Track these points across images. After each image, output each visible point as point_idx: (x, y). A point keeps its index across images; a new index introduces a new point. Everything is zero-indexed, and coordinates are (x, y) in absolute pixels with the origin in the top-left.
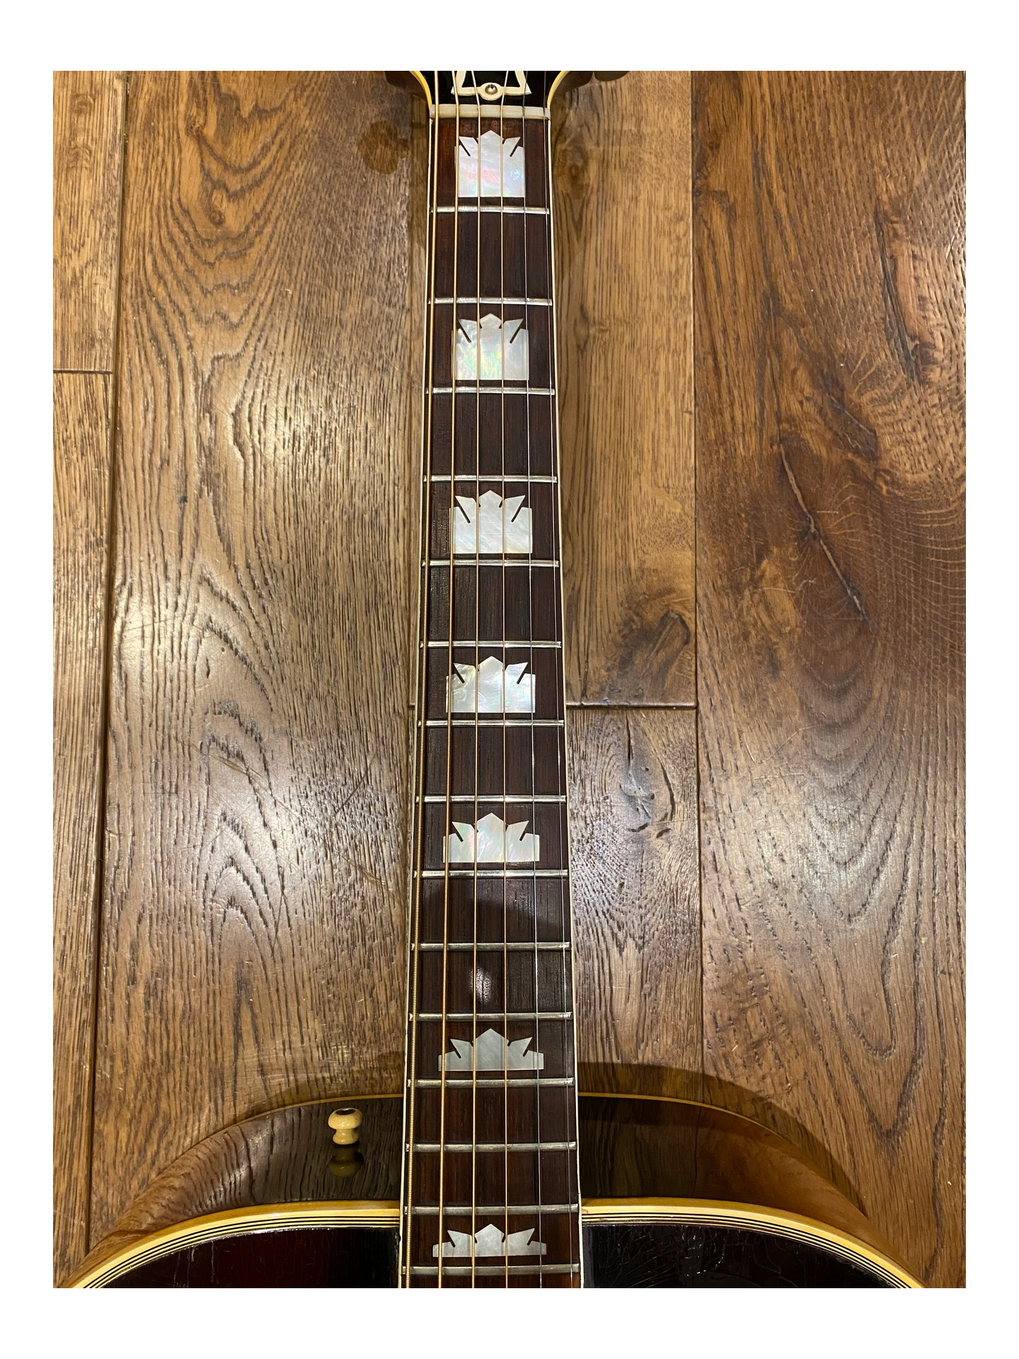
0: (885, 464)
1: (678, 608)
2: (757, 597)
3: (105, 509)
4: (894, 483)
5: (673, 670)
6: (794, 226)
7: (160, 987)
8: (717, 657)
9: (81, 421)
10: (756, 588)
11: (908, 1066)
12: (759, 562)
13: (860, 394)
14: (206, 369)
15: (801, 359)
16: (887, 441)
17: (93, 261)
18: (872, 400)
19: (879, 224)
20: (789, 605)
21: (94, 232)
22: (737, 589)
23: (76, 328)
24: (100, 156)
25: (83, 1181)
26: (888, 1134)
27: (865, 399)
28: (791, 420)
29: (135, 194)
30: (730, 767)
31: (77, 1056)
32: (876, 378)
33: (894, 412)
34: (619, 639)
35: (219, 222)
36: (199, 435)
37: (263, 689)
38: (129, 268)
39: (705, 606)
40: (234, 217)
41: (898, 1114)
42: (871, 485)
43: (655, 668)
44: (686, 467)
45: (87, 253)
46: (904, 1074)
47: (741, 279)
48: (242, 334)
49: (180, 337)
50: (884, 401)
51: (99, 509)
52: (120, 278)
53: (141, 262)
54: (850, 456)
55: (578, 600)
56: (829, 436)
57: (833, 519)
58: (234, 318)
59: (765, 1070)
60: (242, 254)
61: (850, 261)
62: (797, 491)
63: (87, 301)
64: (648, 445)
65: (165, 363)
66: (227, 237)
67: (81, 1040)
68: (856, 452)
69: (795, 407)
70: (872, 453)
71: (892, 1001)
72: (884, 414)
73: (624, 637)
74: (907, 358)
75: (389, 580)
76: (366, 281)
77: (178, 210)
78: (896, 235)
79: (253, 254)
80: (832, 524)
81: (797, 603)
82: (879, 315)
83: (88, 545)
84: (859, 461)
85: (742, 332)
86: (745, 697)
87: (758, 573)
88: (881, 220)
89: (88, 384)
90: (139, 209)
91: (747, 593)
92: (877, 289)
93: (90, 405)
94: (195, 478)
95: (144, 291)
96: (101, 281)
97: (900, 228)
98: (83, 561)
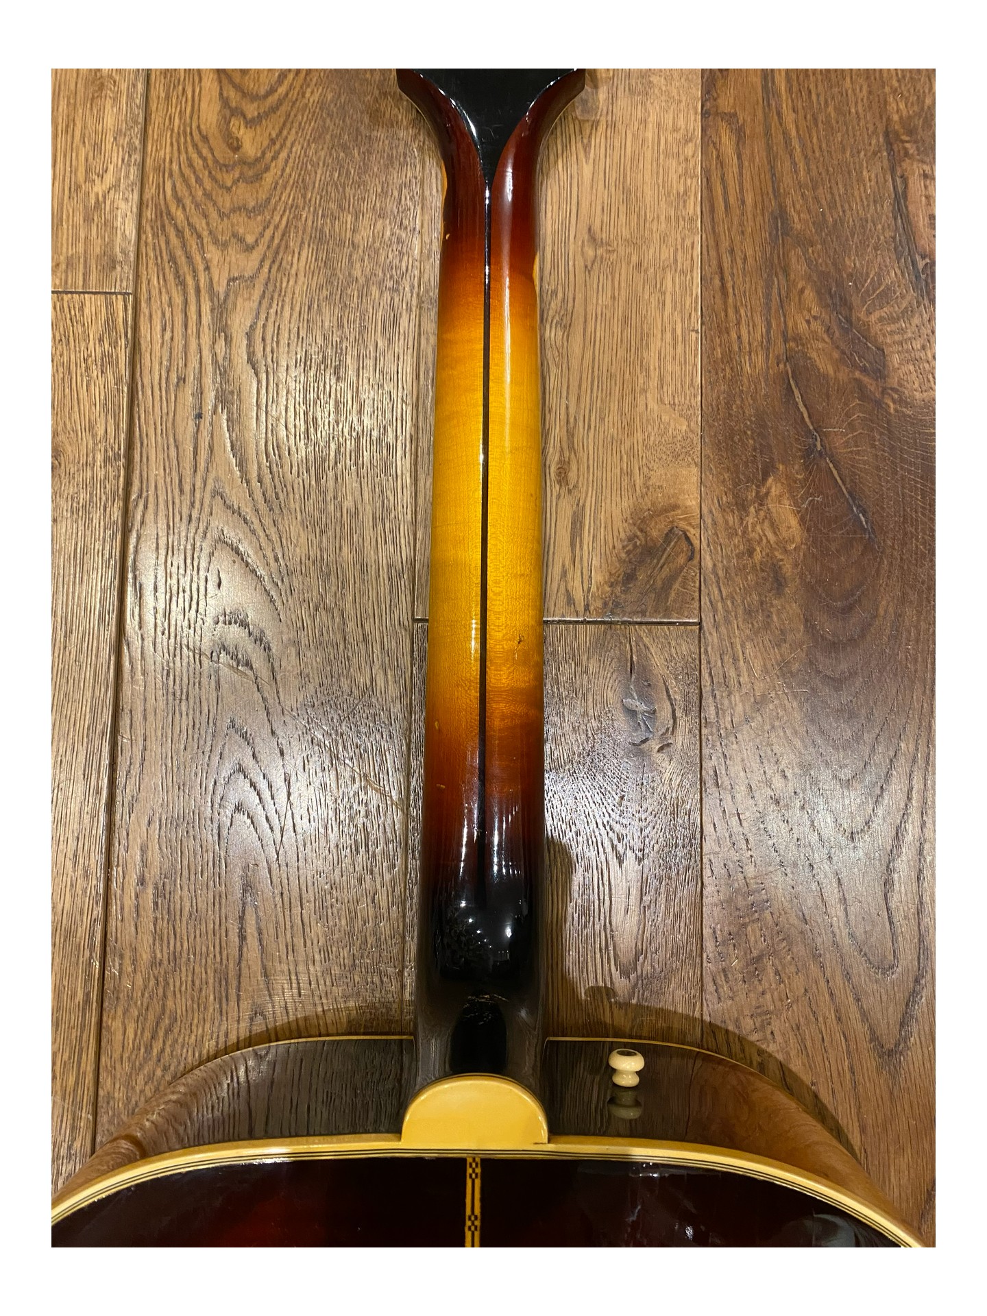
0: (893, 381)
1: (683, 525)
2: (762, 514)
3: (124, 426)
4: (902, 401)
5: (677, 586)
6: (803, 147)
7: (168, 888)
8: (721, 574)
9: (101, 340)
10: (761, 505)
11: (911, 985)
12: (765, 479)
13: (869, 313)
14: (221, 289)
15: (809, 278)
16: (895, 360)
17: (115, 187)
18: (881, 319)
19: (889, 144)
20: (794, 522)
21: (116, 158)
22: (741, 506)
23: (98, 250)
24: (124, 87)
25: (91, 1075)
26: (890, 1053)
27: (873, 318)
28: (797, 339)
29: (157, 120)
30: (733, 683)
31: (87, 953)
32: (885, 297)
33: (902, 331)
34: (623, 555)
35: (236, 147)
36: (215, 355)
37: (272, 601)
38: (150, 192)
39: (709, 521)
40: (251, 144)
41: (900, 1035)
42: (879, 404)
43: (659, 583)
44: (692, 384)
45: (109, 178)
46: (907, 995)
47: (749, 200)
48: (256, 256)
49: (198, 259)
50: (893, 320)
51: (117, 426)
52: (141, 204)
53: (160, 187)
54: (857, 374)
55: (583, 515)
56: (836, 355)
57: (839, 438)
58: (250, 239)
59: (765, 984)
60: (258, 177)
61: (860, 179)
62: (803, 409)
63: (109, 226)
64: (654, 363)
65: (182, 284)
66: (243, 162)
67: (92, 936)
68: (864, 370)
69: (802, 326)
70: (880, 371)
71: (895, 920)
72: (892, 333)
73: (628, 553)
74: (917, 277)
75: (395, 494)
76: (378, 205)
77: (197, 137)
78: (906, 154)
79: (269, 178)
80: (839, 442)
81: (802, 521)
82: (889, 234)
83: (106, 460)
84: (866, 380)
85: (750, 253)
86: (749, 613)
87: (764, 490)
88: (891, 138)
89: (109, 305)
90: (160, 136)
91: (752, 509)
92: (887, 207)
93: (110, 325)
94: (210, 396)
95: (164, 214)
96: (122, 205)
97: (911, 148)
98: (101, 474)
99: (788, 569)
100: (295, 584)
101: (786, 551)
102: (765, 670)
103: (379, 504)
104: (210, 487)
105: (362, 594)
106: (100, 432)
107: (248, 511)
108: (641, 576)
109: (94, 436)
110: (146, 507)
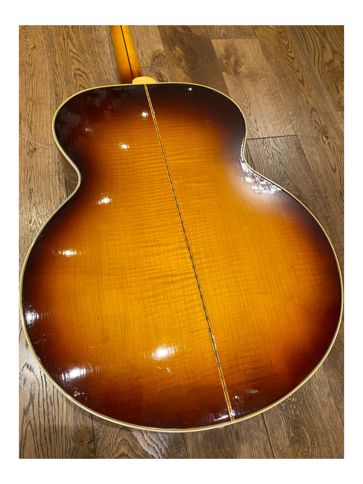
99: (182, 58)
100: (89, 64)
101: (181, 56)
102: (182, 73)
103: (103, 52)
104: (69, 49)
105: (103, 64)
106: (44, 42)
107: (77, 53)
108: (156, 60)
109: (43, 43)
110: (56, 53)
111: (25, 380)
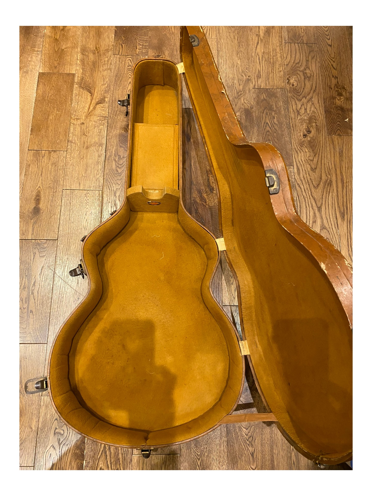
111: (51, 454)
